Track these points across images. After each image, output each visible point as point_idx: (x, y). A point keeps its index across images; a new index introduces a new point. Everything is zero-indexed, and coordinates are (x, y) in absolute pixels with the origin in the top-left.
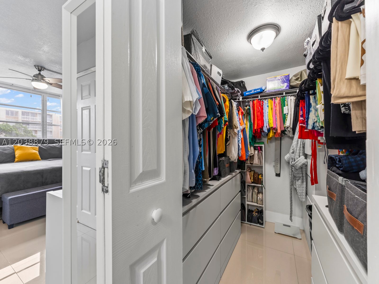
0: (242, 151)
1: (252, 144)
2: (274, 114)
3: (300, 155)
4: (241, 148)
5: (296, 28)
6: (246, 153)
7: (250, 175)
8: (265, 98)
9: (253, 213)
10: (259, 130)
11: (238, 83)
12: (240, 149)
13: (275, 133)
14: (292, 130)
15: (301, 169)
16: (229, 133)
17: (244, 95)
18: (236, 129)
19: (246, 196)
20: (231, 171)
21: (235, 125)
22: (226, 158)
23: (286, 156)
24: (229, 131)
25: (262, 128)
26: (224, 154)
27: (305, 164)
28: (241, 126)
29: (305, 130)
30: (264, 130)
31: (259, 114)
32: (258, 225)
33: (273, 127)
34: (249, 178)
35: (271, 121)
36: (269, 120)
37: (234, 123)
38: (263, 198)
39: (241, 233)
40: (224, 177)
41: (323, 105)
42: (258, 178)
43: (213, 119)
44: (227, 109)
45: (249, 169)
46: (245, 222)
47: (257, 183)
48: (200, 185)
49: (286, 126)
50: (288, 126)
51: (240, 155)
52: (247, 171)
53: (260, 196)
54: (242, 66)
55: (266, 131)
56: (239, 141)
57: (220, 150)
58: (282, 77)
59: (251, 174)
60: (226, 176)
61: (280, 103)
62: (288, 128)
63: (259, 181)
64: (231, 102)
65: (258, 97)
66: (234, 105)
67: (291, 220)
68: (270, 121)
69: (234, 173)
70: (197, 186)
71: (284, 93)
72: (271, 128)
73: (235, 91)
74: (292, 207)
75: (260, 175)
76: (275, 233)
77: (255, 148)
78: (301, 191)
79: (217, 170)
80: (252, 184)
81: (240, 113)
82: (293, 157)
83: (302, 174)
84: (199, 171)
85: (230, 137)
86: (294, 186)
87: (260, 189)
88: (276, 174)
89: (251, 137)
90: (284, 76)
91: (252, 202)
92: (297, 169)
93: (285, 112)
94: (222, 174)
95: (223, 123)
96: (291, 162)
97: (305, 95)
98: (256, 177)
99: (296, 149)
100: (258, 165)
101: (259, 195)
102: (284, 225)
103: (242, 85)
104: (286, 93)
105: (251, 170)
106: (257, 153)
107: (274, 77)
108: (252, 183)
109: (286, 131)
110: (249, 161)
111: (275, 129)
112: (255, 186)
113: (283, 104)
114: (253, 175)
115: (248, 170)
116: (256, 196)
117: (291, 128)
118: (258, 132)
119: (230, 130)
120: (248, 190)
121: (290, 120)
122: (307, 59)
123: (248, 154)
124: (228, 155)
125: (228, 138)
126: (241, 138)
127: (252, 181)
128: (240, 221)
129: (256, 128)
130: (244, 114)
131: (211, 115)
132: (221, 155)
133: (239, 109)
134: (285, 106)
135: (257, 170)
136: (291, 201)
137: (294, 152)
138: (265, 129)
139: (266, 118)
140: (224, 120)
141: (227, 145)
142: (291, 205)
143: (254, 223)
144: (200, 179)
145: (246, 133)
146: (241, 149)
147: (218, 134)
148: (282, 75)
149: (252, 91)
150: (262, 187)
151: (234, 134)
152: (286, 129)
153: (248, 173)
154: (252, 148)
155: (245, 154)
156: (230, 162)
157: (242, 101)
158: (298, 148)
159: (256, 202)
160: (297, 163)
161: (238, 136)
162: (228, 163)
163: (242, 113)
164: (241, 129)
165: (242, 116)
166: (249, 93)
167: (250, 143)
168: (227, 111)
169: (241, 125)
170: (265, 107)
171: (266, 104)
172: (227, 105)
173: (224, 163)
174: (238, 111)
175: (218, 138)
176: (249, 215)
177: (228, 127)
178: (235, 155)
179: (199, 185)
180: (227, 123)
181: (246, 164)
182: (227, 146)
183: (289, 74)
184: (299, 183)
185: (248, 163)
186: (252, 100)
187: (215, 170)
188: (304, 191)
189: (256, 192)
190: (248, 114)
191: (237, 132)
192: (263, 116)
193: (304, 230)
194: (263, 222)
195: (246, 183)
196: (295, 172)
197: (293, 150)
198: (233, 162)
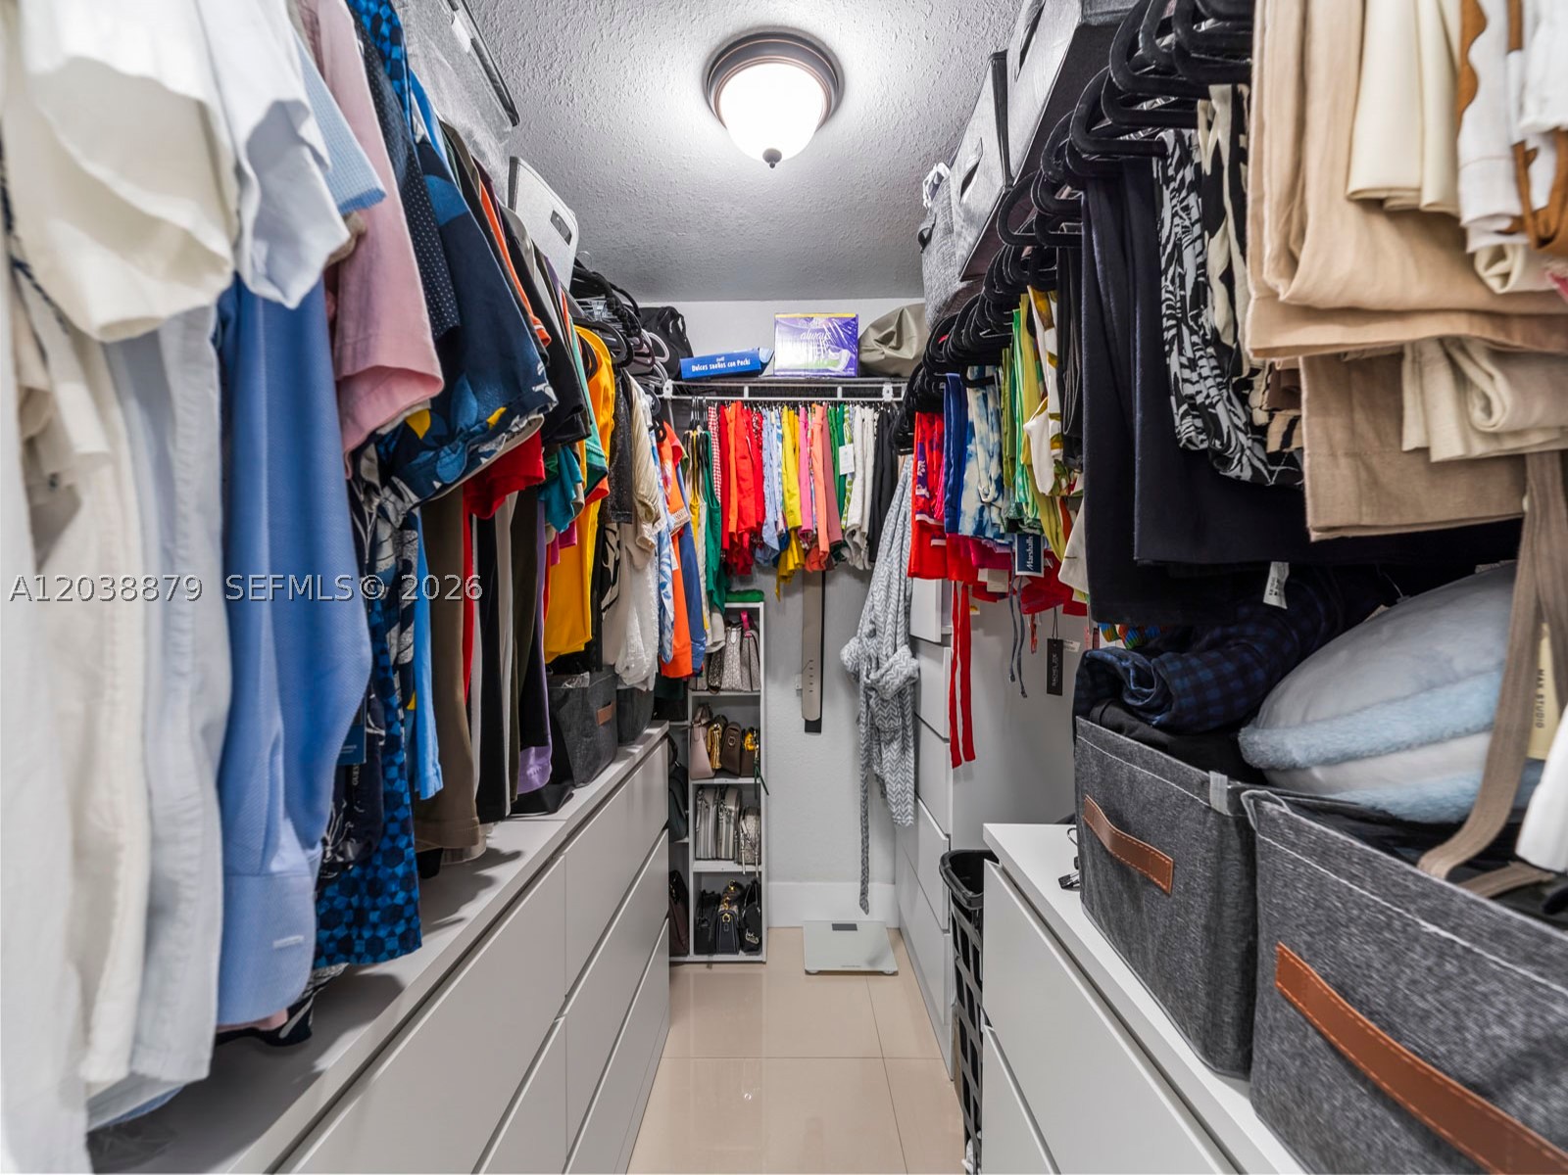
0: (677, 636)
1: (716, 599)
2: (805, 473)
3: (898, 642)
4: (672, 620)
5: (899, 108)
6: (697, 642)
7: (706, 738)
8: (770, 402)
9: (720, 910)
10: (746, 537)
11: (657, 314)
12: (668, 623)
13: (806, 553)
14: (866, 542)
15: (899, 697)
16: (614, 545)
17: (685, 374)
18: (649, 521)
19: (690, 840)
20: (625, 735)
21: (647, 501)
22: (596, 674)
23: (847, 646)
24: (615, 533)
25: (757, 532)
26: (589, 658)
27: (914, 678)
28: (673, 512)
29: (934, 542)
30: (765, 541)
31: (746, 465)
32: (742, 956)
33: (800, 527)
34: (703, 758)
35: (794, 504)
36: (787, 495)
37: (643, 490)
38: (760, 836)
39: (671, 1023)
40: (588, 780)
41: (1052, 416)
42: (742, 749)
43: (504, 424)
44: (605, 412)
45: (702, 717)
46: (688, 959)
47: (738, 771)
48: (400, 917)
49: (848, 525)
50: (854, 525)
51: (669, 654)
52: (696, 722)
53: (749, 825)
54: (674, 235)
55: (775, 544)
56: (662, 586)
57: (563, 634)
58: (832, 323)
59: (712, 736)
60: (599, 771)
61: (826, 429)
62: (853, 533)
63: (746, 759)
64: (623, 380)
65: (739, 392)
66: (638, 401)
67: (864, 908)
68: (790, 498)
69: (641, 747)
70: (367, 934)
71: (840, 390)
72: (793, 533)
73: (643, 341)
74: (867, 853)
75: (750, 735)
76: (808, 973)
77: (730, 619)
78: (899, 785)
79: (543, 760)
80: (717, 781)
81: (667, 450)
82: (872, 650)
83: (903, 716)
84: (384, 815)
85: (617, 563)
86: (875, 767)
87: (748, 795)
88: (807, 721)
89: (715, 569)
90: (840, 319)
91: (718, 859)
92: (887, 701)
93: (844, 468)
94: (578, 764)
95: (583, 477)
96: (865, 673)
97: (944, 387)
98: (734, 746)
99: (882, 620)
100: (741, 691)
101: (742, 823)
102: (837, 927)
103: (671, 331)
104: (847, 393)
105: (711, 714)
106: (739, 640)
107: (803, 316)
108: (718, 773)
109: (847, 545)
110: (704, 678)
111: (807, 536)
112: (728, 786)
113: (835, 436)
114: (721, 740)
115: (697, 719)
116: (732, 827)
117: (863, 534)
118: (742, 546)
119: (619, 527)
120: (699, 808)
121: (861, 502)
122: (929, 253)
123: (702, 649)
124: (608, 657)
125: (608, 569)
126: (673, 573)
127: (718, 765)
128: (667, 958)
129: (733, 528)
130: (686, 459)
131: (491, 393)
132: (567, 665)
133: (661, 433)
134: (844, 444)
135: (734, 714)
136: (865, 829)
137: (878, 633)
138: (770, 536)
139: (772, 488)
140: (588, 464)
141: (604, 603)
142: (866, 845)
143: (723, 952)
144: (400, 870)
145: (694, 550)
146: (672, 624)
147: (553, 543)
148: (832, 316)
149: (718, 360)
150: (756, 787)
151: (640, 548)
152: (846, 539)
153: (700, 733)
154: (718, 618)
155: (690, 648)
156: (618, 691)
157: (673, 400)
158: (890, 616)
159: (731, 857)
160: (888, 678)
161: (660, 563)
162: (609, 704)
163: (676, 450)
164: (673, 527)
165: (677, 468)
166: (704, 368)
167: (710, 594)
168: (602, 420)
169: (675, 507)
170: (770, 438)
171: (773, 425)
172: (606, 390)
173: (585, 706)
174: (657, 441)
175: (552, 569)
176: (703, 922)
177: (609, 512)
178: (647, 656)
179: (383, 920)
180: (605, 485)
181: (689, 691)
182: (604, 614)
183: (857, 316)
184: (891, 753)
185: (700, 689)
186: (714, 401)
187: (532, 760)
188: (910, 786)
189: (733, 814)
190: (703, 460)
191: (653, 540)
192: (763, 477)
193: (899, 929)
194: (761, 940)
195: (693, 780)
196: (880, 712)
197: (872, 622)
198: (632, 691)
